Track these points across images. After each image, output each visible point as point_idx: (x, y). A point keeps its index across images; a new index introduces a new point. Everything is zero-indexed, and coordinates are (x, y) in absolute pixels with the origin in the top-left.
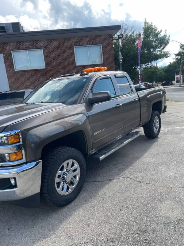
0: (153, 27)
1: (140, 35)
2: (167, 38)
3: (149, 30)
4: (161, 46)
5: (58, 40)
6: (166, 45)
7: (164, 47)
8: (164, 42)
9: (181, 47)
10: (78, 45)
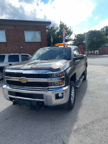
0: (65, 25)
1: (58, 28)
2: (71, 31)
3: (62, 26)
4: (68, 35)
5: (15, 26)
6: (71, 34)
7: (70, 36)
8: (70, 33)
9: (75, 37)
10: (26, 30)
